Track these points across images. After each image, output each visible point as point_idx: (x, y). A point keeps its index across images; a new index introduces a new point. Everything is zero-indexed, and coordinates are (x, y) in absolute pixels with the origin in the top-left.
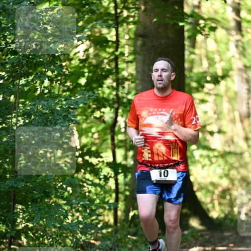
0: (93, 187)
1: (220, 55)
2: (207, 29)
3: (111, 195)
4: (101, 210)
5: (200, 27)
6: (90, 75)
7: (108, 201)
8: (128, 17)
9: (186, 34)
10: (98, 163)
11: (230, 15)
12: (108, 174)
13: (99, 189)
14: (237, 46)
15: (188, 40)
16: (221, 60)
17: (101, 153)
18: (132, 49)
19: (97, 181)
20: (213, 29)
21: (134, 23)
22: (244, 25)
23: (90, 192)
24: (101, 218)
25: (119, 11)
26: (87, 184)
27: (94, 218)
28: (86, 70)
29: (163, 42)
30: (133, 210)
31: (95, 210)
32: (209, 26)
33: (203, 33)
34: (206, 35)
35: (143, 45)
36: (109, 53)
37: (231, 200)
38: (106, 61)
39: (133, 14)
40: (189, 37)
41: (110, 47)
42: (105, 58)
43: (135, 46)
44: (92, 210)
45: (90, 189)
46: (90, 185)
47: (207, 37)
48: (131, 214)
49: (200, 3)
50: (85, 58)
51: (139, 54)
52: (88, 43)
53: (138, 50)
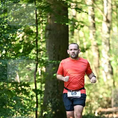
0: (26, 101)
1: (85, 39)
2: (79, 27)
3: (34, 105)
4: (30, 112)
5: (76, 26)
6: (25, 48)
7: (33, 107)
8: (42, 21)
9: (69, 29)
10: (28, 89)
11: (90, 20)
12: (33, 94)
13: (28, 102)
14: (93, 35)
15: (70, 32)
16: (86, 41)
17: (30, 84)
18: (44, 36)
19: (28, 98)
20: (82, 26)
21: (45, 24)
22: (97, 24)
23: (24, 103)
24: (29, 115)
25: (38, 18)
26: (23, 99)
27: (26, 115)
28: (22, 46)
29: (58, 32)
30: (44, 112)
31: (27, 112)
32: (80, 25)
33: (78, 28)
34: (79, 29)
35: (49, 34)
36: (33, 38)
37: (90, 107)
38: (32, 42)
39: (44, 19)
40: (71, 31)
41: (34, 35)
42: (32, 40)
43: (45, 34)
44: (25, 112)
45: (24, 102)
46: (24, 100)
47: (79, 30)
48: (44, 113)
49: (76, 14)
50: (22, 40)
51: (47, 38)
52: (23, 33)
53: (47, 36)
